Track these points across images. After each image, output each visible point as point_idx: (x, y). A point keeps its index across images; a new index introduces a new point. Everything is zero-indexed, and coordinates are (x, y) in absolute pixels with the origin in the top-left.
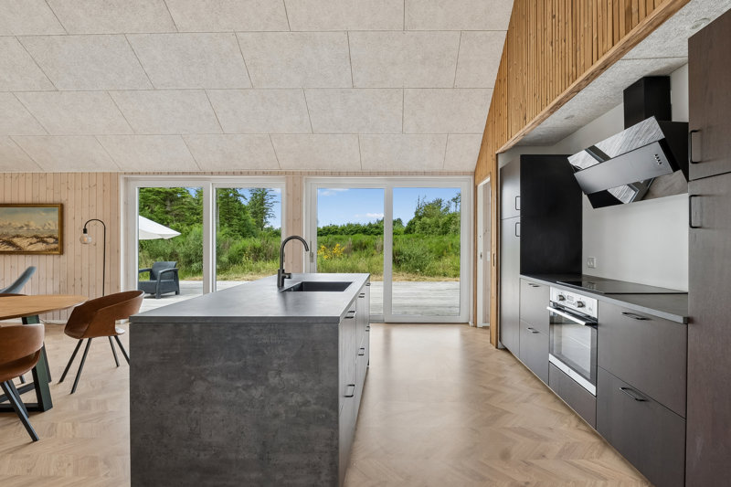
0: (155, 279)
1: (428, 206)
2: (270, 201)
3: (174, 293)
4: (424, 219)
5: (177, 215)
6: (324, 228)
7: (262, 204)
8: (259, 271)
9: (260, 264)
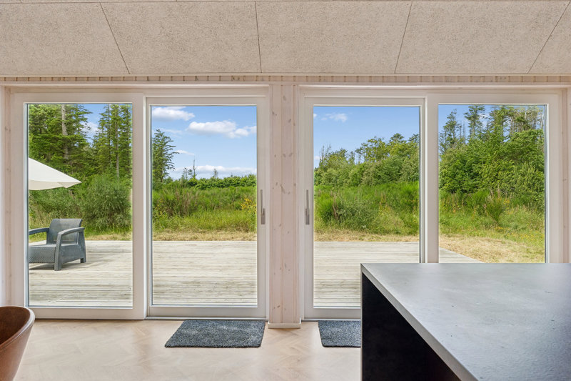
0: (55, 243)
1: (332, 156)
2: (169, 152)
3: (79, 261)
4: (329, 170)
5: (75, 165)
6: (226, 180)
7: (161, 155)
8: (176, 228)
9: (176, 219)
